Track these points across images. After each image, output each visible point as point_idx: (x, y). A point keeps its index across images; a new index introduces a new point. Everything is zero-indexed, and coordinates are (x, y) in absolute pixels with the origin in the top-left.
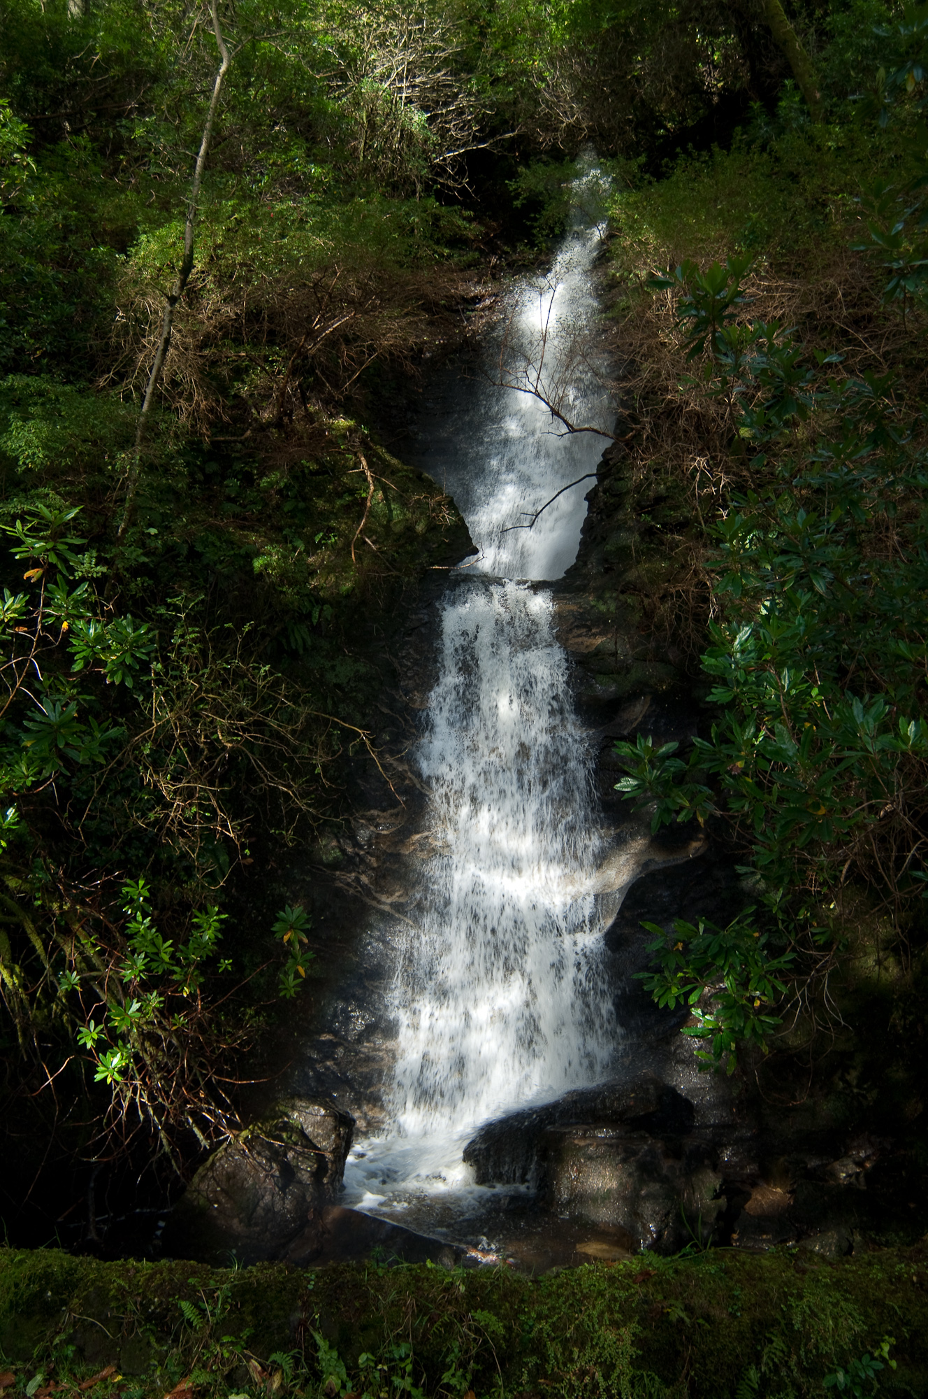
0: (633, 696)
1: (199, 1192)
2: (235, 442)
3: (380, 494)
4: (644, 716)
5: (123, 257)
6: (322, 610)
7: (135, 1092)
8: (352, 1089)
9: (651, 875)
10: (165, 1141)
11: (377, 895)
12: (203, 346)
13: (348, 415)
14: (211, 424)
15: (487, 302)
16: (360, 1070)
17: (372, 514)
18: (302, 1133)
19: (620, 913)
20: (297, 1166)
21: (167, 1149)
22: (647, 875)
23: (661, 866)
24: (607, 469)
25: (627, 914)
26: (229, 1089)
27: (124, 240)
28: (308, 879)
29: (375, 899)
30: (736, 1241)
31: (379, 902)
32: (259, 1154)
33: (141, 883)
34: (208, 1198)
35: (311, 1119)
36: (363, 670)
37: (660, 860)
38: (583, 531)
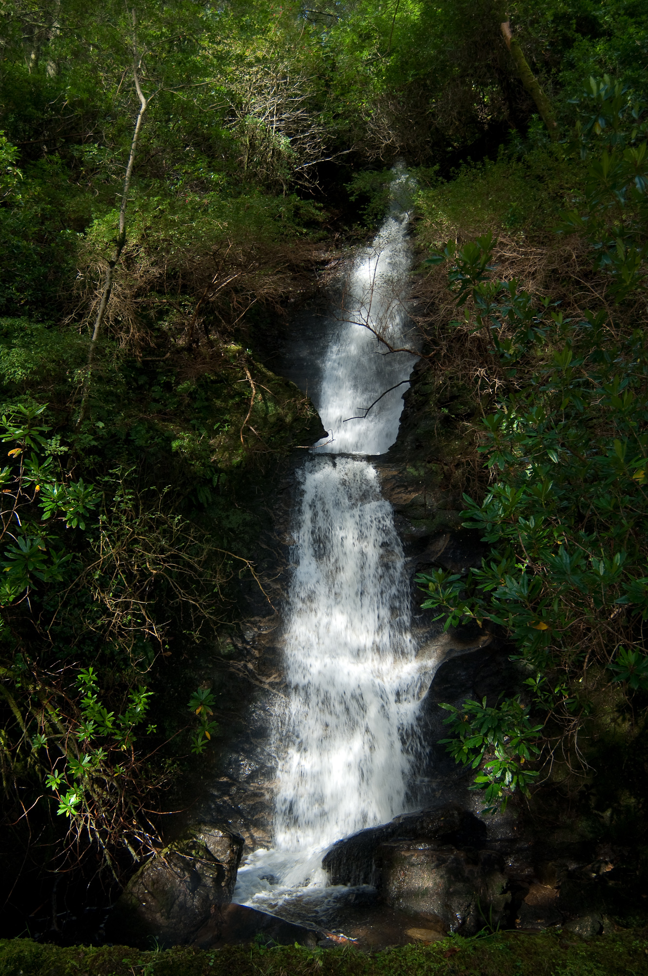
0: (438, 534)
1: (132, 893)
2: (159, 361)
3: (260, 396)
4: (446, 548)
5: (82, 235)
6: (219, 476)
7: (86, 821)
8: (242, 816)
9: (452, 660)
10: (107, 856)
11: (259, 677)
12: (137, 295)
13: (236, 341)
14: (143, 349)
15: (333, 264)
16: (248, 803)
17: (254, 410)
18: (206, 850)
19: (432, 687)
20: (203, 874)
21: (109, 862)
22: (450, 661)
23: (459, 654)
24: (416, 378)
25: (436, 688)
26: (154, 818)
27: (82, 224)
28: (210, 666)
29: (257, 679)
30: (519, 924)
31: (261, 682)
32: (175, 865)
33: (91, 669)
34: (138, 898)
35: (213, 839)
36: (248, 518)
37: (459, 649)
38: (401, 420)
